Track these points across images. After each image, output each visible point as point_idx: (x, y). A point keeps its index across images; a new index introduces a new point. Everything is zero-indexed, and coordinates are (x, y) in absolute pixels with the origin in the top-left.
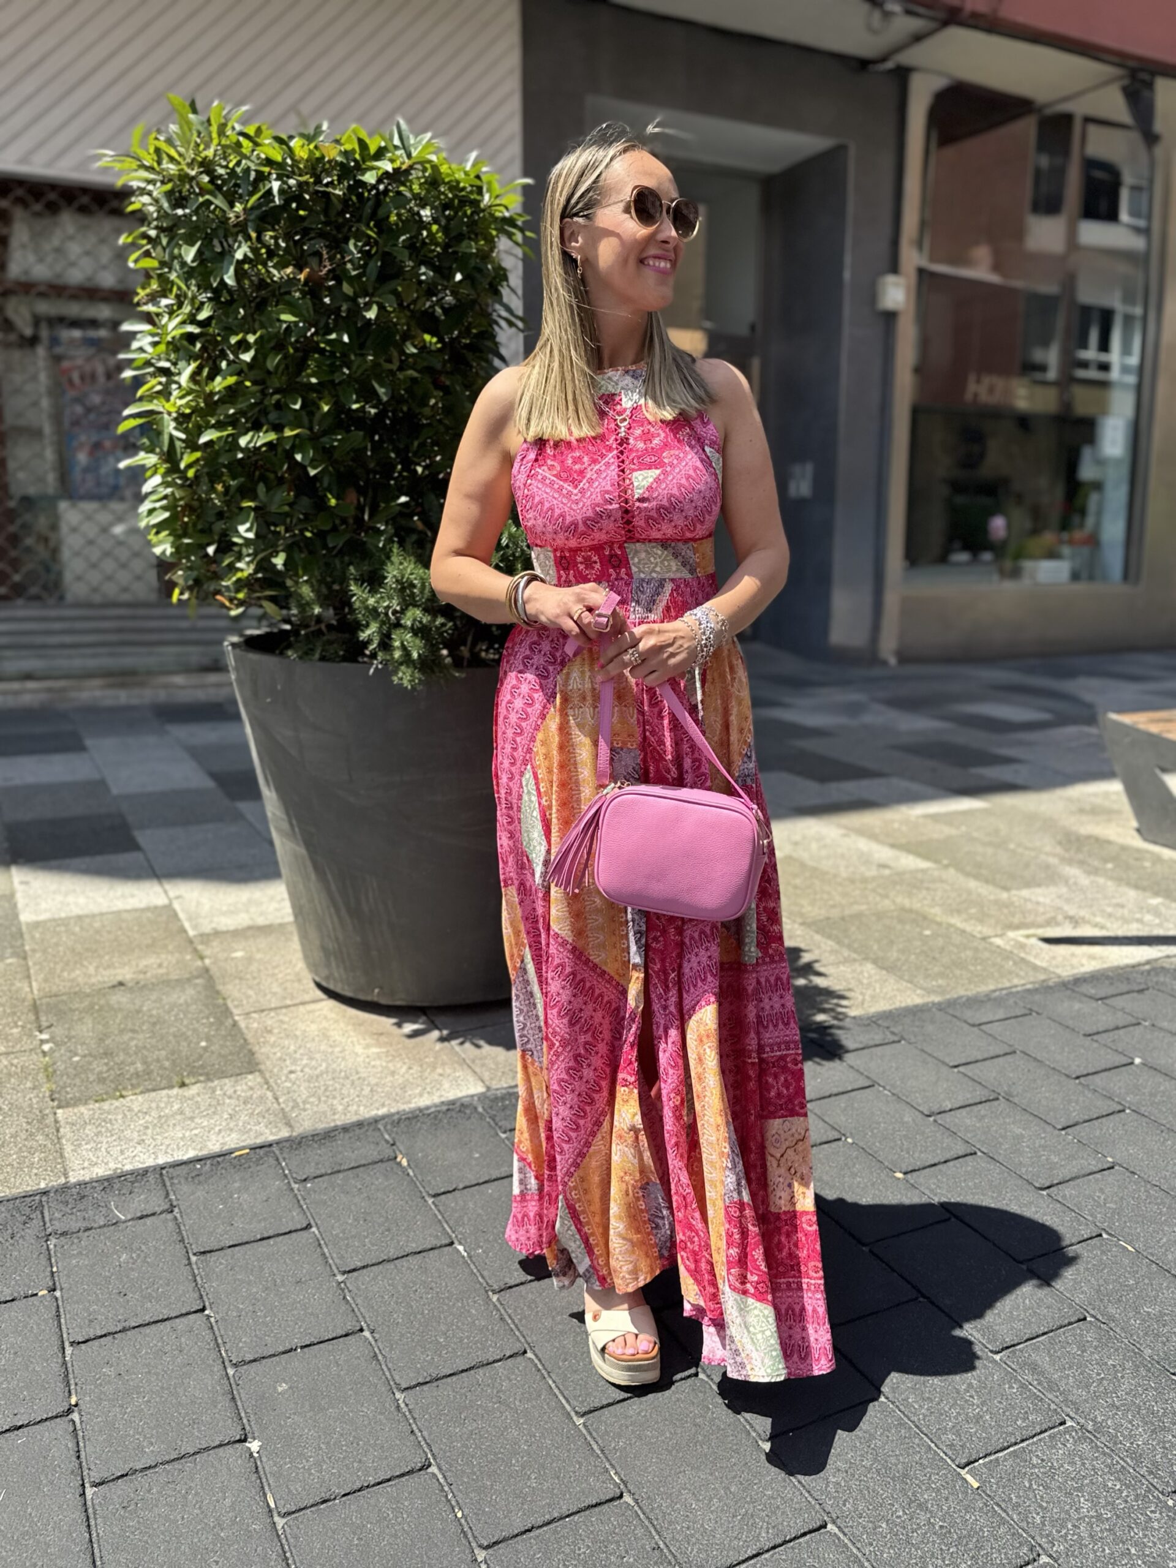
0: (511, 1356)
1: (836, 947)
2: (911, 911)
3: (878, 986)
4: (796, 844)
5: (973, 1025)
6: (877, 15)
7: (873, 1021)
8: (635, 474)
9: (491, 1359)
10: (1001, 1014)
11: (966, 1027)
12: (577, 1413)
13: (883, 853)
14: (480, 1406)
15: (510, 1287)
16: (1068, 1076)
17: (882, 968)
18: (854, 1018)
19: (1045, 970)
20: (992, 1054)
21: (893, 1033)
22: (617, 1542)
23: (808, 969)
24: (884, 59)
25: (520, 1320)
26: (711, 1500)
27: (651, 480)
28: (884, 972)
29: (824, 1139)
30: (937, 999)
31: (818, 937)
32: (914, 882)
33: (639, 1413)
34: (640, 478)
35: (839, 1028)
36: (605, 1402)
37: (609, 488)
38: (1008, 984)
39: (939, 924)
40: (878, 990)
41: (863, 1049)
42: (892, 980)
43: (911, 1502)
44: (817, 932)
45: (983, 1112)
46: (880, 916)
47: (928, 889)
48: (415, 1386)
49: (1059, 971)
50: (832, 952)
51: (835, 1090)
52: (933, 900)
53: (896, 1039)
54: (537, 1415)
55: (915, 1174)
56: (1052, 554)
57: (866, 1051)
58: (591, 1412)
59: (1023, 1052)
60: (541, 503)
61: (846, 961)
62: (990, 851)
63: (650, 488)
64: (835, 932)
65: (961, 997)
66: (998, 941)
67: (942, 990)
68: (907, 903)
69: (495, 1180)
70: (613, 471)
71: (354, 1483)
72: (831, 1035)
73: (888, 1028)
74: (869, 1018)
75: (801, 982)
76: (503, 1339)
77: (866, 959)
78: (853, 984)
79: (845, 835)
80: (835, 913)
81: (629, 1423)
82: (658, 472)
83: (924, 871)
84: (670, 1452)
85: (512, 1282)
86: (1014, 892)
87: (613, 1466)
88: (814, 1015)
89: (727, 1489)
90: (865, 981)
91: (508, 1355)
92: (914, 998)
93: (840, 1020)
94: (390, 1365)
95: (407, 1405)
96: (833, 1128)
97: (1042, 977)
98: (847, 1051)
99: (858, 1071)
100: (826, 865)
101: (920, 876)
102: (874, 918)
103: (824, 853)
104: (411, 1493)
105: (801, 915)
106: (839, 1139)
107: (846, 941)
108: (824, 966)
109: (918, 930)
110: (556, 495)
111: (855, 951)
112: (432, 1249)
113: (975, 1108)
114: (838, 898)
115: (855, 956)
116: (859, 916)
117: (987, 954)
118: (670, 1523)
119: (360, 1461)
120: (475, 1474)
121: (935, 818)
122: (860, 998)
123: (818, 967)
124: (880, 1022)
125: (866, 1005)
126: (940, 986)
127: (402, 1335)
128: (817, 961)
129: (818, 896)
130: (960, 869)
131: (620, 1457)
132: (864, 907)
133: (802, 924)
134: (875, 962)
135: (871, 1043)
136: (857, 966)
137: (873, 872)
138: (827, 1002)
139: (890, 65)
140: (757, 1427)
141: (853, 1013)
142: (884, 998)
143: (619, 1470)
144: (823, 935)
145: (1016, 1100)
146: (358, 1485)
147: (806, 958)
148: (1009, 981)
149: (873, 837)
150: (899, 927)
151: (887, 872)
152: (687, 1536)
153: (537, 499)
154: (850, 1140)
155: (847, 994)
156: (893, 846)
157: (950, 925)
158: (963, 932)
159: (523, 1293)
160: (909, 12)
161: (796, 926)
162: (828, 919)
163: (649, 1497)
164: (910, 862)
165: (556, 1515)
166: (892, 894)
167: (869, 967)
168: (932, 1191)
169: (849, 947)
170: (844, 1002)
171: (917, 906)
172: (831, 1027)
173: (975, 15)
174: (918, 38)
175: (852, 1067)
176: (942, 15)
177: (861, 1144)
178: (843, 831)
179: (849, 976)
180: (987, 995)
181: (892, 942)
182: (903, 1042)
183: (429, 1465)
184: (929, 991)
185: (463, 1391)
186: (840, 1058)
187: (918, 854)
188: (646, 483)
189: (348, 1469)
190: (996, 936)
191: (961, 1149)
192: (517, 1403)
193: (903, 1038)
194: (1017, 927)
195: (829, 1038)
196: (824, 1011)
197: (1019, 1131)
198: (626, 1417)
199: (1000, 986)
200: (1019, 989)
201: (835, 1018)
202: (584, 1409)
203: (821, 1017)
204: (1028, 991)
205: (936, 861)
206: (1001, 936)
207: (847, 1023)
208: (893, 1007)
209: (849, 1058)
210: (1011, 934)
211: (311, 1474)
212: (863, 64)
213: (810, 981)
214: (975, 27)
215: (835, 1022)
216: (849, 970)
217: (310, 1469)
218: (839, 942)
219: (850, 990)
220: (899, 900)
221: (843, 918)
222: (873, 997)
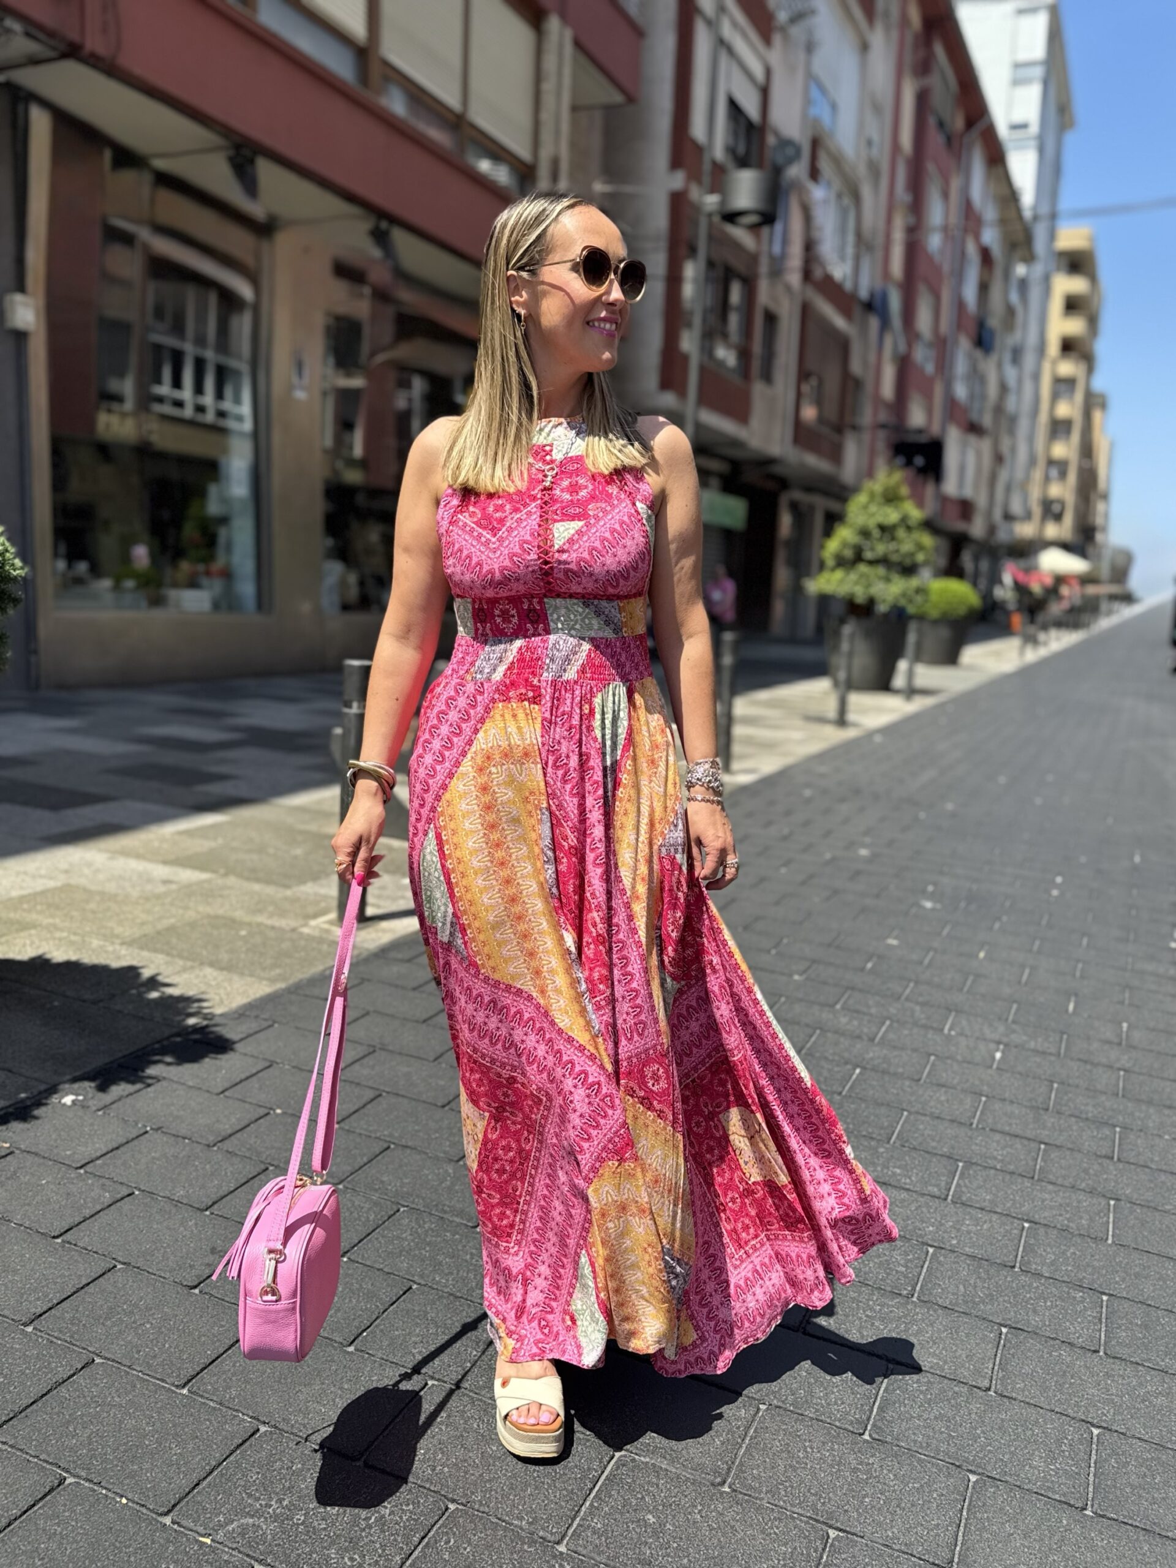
0: (83, 1368)
1: (169, 959)
2: (217, 917)
3: (226, 984)
4: (66, 872)
7: (242, 1014)
8: (557, 525)
9: (65, 1377)
12: (177, 1386)
13: (161, 871)
14: (82, 1415)
15: (40, 1315)
16: (417, 1021)
17: (222, 969)
18: (222, 1015)
20: (353, 1018)
21: (265, 1020)
22: (280, 1459)
23: (153, 982)
25: (71, 1337)
26: (334, 1401)
27: (573, 532)
28: (225, 973)
29: (257, 1116)
30: (281, 985)
31: (145, 954)
32: (207, 893)
33: (234, 1366)
34: (562, 529)
35: (216, 1025)
36: (198, 1369)
37: (528, 537)
39: (250, 924)
40: (229, 989)
41: (247, 1037)
42: (236, 978)
43: (477, 1344)
44: (142, 948)
45: (371, 1063)
46: (193, 925)
47: (221, 896)
50: (167, 963)
51: (243, 1076)
52: (231, 905)
53: (270, 1023)
54: (143, 1401)
55: (347, 1121)
56: (193, 584)
57: (250, 1039)
58: (189, 1381)
59: (375, 1011)
60: (461, 550)
61: (184, 970)
62: (255, 857)
63: (569, 542)
64: (158, 946)
65: (301, 980)
66: (306, 930)
67: (282, 978)
68: (209, 910)
70: (535, 520)
72: (212, 1032)
73: (257, 1017)
74: (236, 1012)
75: (154, 995)
76: (65, 1357)
77: (202, 964)
78: (203, 988)
79: (111, 858)
80: (148, 929)
81: (230, 1375)
82: (581, 524)
83: (200, 883)
84: (279, 1382)
85: (39, 1311)
86: (295, 889)
87: (237, 1411)
88: (184, 1020)
89: (341, 1388)
90: (213, 983)
91: (79, 1367)
92: (261, 989)
93: (210, 1019)
95: (4, 1443)
96: (261, 1106)
98: (234, 1043)
99: (252, 1056)
100: (111, 887)
101: (206, 886)
102: (188, 929)
103: (101, 876)
104: (65, 1505)
105: (117, 936)
106: (268, 1114)
107: (175, 952)
108: (168, 977)
109: (233, 932)
110: (475, 543)
111: (187, 959)
113: (364, 1061)
114: (144, 917)
115: (189, 964)
116: (171, 929)
117: (303, 943)
120: (117, 1466)
121: (188, 833)
122: (217, 998)
123: (160, 978)
124: (248, 1013)
125: (226, 1002)
126: (280, 975)
128: (157, 975)
129: (122, 917)
130: (240, 876)
131: (240, 1402)
132: (172, 921)
133: (123, 944)
134: (212, 964)
135: (251, 1031)
136: (197, 972)
137: (162, 889)
138: (189, 1007)
140: (337, 1339)
141: (218, 1011)
142: (238, 994)
143: (245, 1411)
144: (149, 950)
145: (391, 1048)
146: (4, 1522)
147: (146, 973)
149: (138, 856)
150: (215, 933)
151: (174, 887)
153: (457, 546)
154: (279, 1111)
155: (204, 997)
156: (165, 862)
157: (259, 925)
158: (273, 928)
159: (58, 1314)
160: (28, 34)
161: (118, 947)
162: (145, 935)
163: (284, 1419)
164: (188, 875)
165: (214, 1463)
166: (191, 904)
167: (208, 971)
168: (366, 1130)
169: (180, 956)
170: (205, 1004)
171: (221, 912)
172: (207, 1026)
173: (93, 55)
174: (35, 61)
175: (245, 1055)
176: (63, 47)
177: (290, 1111)
178: (108, 855)
179: (196, 981)
181: (217, 946)
182: (276, 1025)
183: (65, 1479)
184: (272, 981)
185: (56, 1410)
186: (232, 1049)
187: (194, 867)
188: (567, 535)
190: (302, 926)
191: (370, 1094)
192: (116, 1399)
193: (275, 1022)
194: (315, 916)
195: (211, 1036)
196: (191, 1015)
197: (405, 1069)
198: (224, 1372)
201: (205, 1019)
202: (183, 1381)
203: (192, 1021)
205: (214, 871)
206: (306, 925)
207: (217, 1020)
208: (249, 999)
209: (237, 1046)
210: (313, 923)
213: (163, 993)
214: (94, 67)
215: (205, 1023)
216: (192, 976)
218: (168, 954)
219: (203, 993)
220: (201, 909)
221: (159, 933)
222: (228, 994)
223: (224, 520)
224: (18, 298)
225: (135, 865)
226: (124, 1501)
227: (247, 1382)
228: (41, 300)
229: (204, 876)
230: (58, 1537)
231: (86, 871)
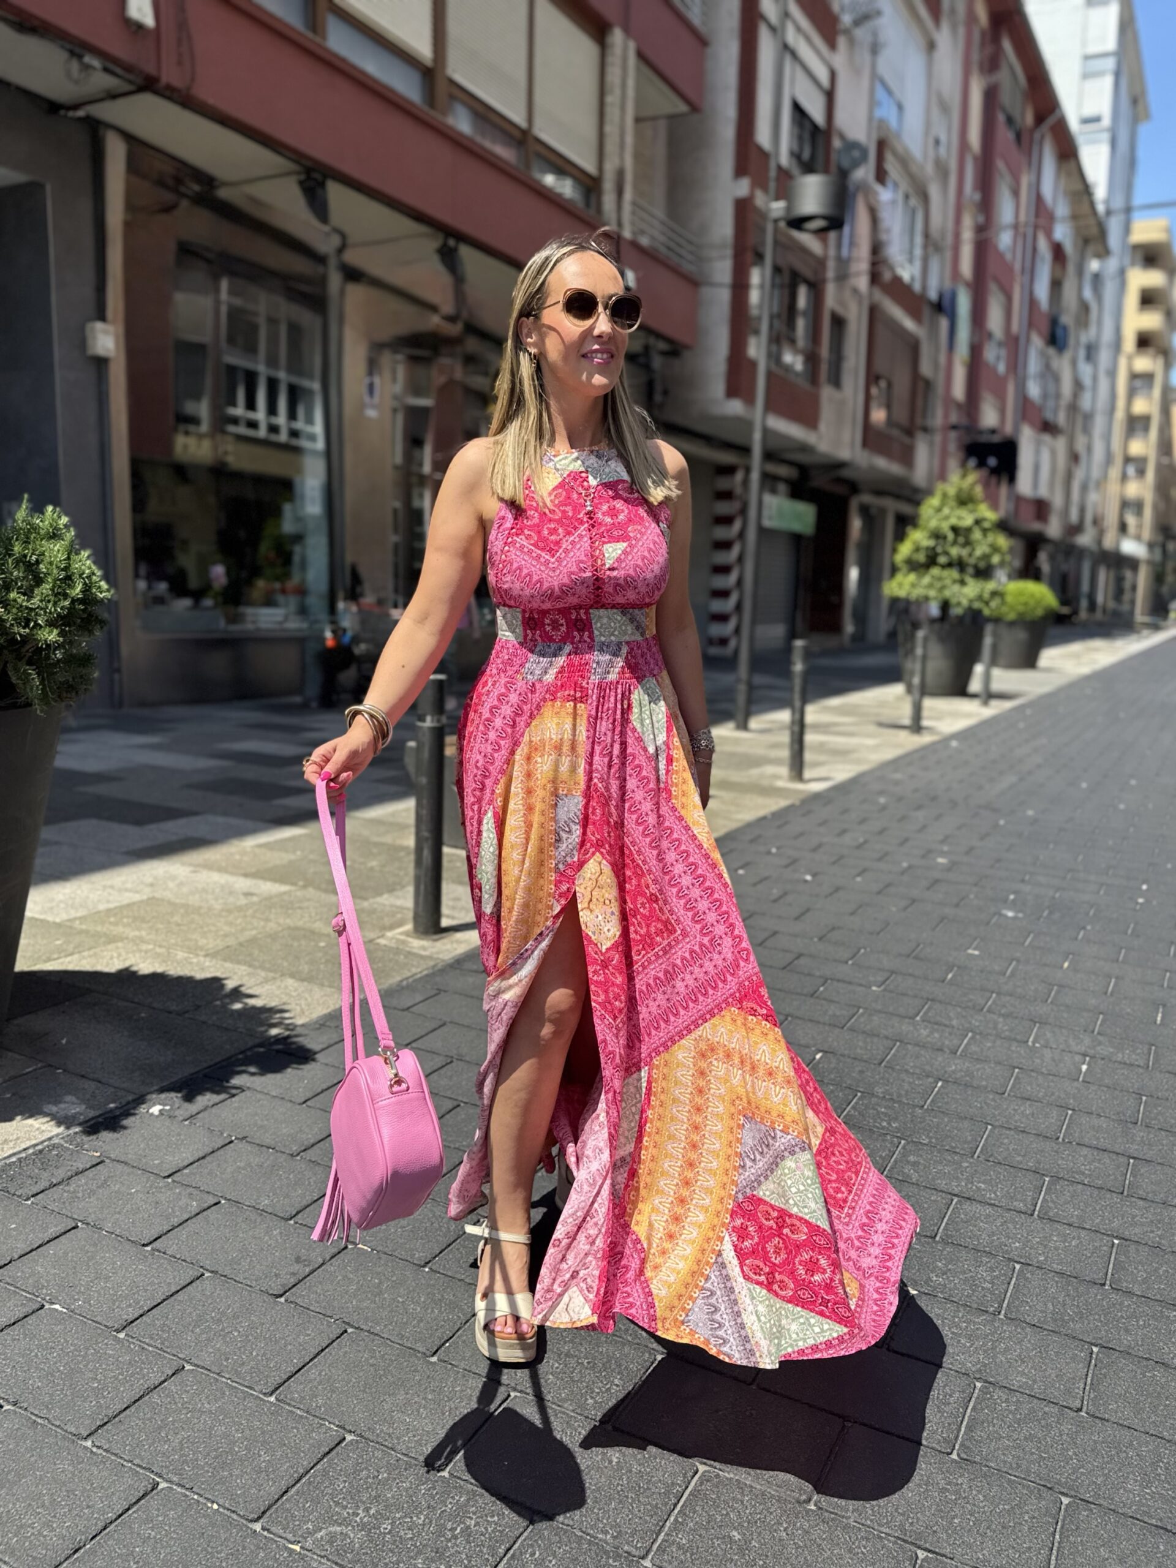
0: (173, 1374)
1: (250, 970)
2: (297, 928)
3: (307, 995)
4: (152, 885)
5: (403, 1010)
6: (75, 65)
7: (322, 1024)
8: (606, 546)
9: (157, 1383)
10: (419, 998)
11: (400, 1013)
12: (265, 1394)
13: (242, 884)
14: (174, 1421)
15: (132, 1322)
17: (302, 980)
18: (303, 1025)
19: (430, 958)
20: (430, 1029)
22: (366, 1468)
23: (237, 994)
24: (76, 107)
25: (162, 1343)
26: (418, 1411)
27: (619, 552)
28: (305, 984)
31: (228, 965)
32: (284, 905)
33: (320, 1374)
34: (610, 550)
35: (296, 1036)
36: (285, 1377)
37: (583, 558)
38: (409, 974)
40: (309, 999)
41: (327, 1048)
42: (316, 989)
44: (225, 960)
45: (449, 1074)
46: (274, 937)
47: (300, 908)
48: (96, 1430)
49: (441, 956)
50: (249, 974)
51: (325, 1086)
52: (310, 917)
54: (231, 1407)
56: (269, 602)
57: (329, 1050)
58: (277, 1389)
59: (451, 1022)
60: (520, 568)
61: (266, 981)
63: (619, 560)
64: (241, 958)
66: (382, 941)
68: (289, 922)
69: (48, 1242)
70: (586, 543)
71: (96, 1524)
72: (294, 1043)
74: (316, 1022)
75: (237, 1006)
76: (156, 1364)
77: (283, 975)
78: (285, 999)
79: (195, 872)
80: (231, 941)
81: (316, 1383)
82: (625, 544)
83: (281, 894)
84: (364, 1391)
85: (131, 1317)
86: (371, 901)
87: (323, 1419)
88: (267, 1031)
89: (425, 1399)
90: (294, 994)
91: (170, 1373)
93: (292, 1030)
94: (58, 1423)
95: (99, 1447)
97: (431, 963)
98: (315, 1053)
99: (333, 1067)
100: (195, 900)
101: (286, 897)
102: (269, 940)
103: (185, 890)
104: (158, 1510)
105: (201, 949)
107: (256, 964)
108: (250, 988)
109: (313, 944)
110: (534, 563)
111: (269, 970)
112: (26, 1317)
113: (442, 1071)
114: (227, 929)
115: (271, 975)
116: (253, 941)
117: (382, 953)
118: (398, 1438)
119: (88, 1507)
120: (208, 1471)
121: (270, 846)
122: (298, 1008)
123: (243, 989)
124: (328, 1023)
125: (307, 1013)
127: (52, 1395)
128: (241, 986)
129: (206, 929)
130: (319, 887)
131: (326, 1410)
132: (254, 932)
133: (206, 956)
134: (292, 976)
135: (332, 1042)
136: (278, 983)
137: (243, 901)
138: (271, 1018)
139: (81, 113)
140: (420, 1349)
141: (300, 1021)
142: (319, 1004)
143: (331, 1420)
144: (232, 961)
145: (468, 1059)
146: (100, 1525)
147: (230, 985)
148: (409, 970)
149: (220, 870)
150: (296, 944)
151: (255, 899)
152: (417, 1442)
153: (515, 565)
155: (286, 1007)
156: (246, 875)
159: (149, 1321)
160: (106, 70)
161: (202, 959)
162: (228, 947)
163: (369, 1429)
164: (268, 888)
165: (302, 1471)
166: (272, 916)
167: (290, 982)
169: (262, 968)
170: (287, 1015)
171: (300, 923)
172: (288, 1037)
173: (169, 87)
174: (113, 96)
175: (327, 1065)
176: (139, 81)
178: (191, 869)
179: (278, 992)
180: (398, 985)
181: (297, 958)
183: (158, 1484)
185: (148, 1416)
186: (314, 1060)
187: (274, 880)
188: (615, 555)
189: (80, 1517)
190: (379, 937)
191: (450, 1104)
192: (206, 1405)
194: (392, 927)
195: (294, 1046)
196: (274, 1025)
198: (310, 1381)
199: (404, 976)
200: (419, 976)
201: (288, 1029)
202: (271, 1389)
203: (274, 1032)
204: (427, 975)
205: (293, 884)
206: (382, 936)
207: (298, 1031)
208: (329, 1010)
209: (317, 1056)
210: (389, 934)
211: (45, 1537)
212: (53, 108)
213: (246, 1004)
214: (169, 98)
215: (287, 1033)
216: (274, 987)
217: (40, 1533)
218: (250, 966)
219: (284, 1004)
220: (281, 921)
221: (241, 944)
222: (309, 1005)
223: (298, 538)
224: (99, 325)
225: (216, 878)
226: (215, 1506)
227: (333, 1391)
228: (121, 328)
229: (284, 888)
230: (152, 1541)
231: (171, 885)
